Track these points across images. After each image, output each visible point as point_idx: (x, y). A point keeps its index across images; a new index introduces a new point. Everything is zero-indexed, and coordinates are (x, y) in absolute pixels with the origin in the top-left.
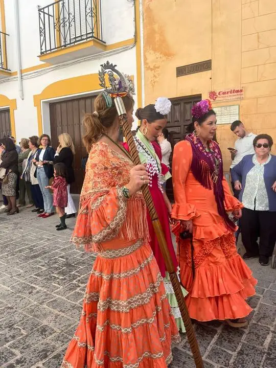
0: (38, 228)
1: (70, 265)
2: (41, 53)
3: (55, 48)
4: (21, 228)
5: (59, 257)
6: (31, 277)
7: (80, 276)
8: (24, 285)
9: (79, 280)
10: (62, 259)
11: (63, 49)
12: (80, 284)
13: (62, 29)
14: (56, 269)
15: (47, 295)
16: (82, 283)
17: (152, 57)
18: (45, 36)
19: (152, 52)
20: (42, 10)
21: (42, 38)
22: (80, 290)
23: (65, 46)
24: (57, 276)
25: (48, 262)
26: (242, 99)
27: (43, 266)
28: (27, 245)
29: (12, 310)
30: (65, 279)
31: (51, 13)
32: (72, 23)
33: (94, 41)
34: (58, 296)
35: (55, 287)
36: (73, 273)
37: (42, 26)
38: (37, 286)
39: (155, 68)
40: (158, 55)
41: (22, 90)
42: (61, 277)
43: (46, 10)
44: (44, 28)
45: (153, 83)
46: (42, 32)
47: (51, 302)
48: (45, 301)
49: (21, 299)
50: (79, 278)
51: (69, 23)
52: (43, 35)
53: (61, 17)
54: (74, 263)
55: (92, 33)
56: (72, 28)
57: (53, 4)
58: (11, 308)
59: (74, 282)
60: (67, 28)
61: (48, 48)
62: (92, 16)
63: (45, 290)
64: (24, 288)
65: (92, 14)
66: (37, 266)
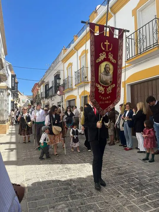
0: (123, 156)
1: (142, 185)
2: (127, 60)
3: (135, 55)
4: (114, 155)
5: (135, 178)
6: (118, 186)
7: (148, 194)
8: (114, 190)
9: (147, 197)
10: (137, 180)
11: (139, 55)
12: (148, 200)
13: (139, 45)
14: (133, 185)
15: (127, 201)
16: (150, 199)
18: (129, 51)
20: (128, 37)
21: (128, 52)
22: (148, 204)
23: (140, 53)
24: (133, 190)
25: (129, 179)
27: (125, 181)
28: (117, 166)
29: (107, 204)
30: (138, 194)
31: (133, 38)
32: (145, 40)
33: (158, 47)
34: (134, 204)
35: (132, 197)
36: (144, 191)
37: (128, 46)
38: (121, 194)
42: (136, 192)
43: (130, 37)
44: (129, 46)
46: (128, 48)
47: (129, 206)
48: (126, 204)
49: (113, 199)
50: (147, 195)
51: (143, 41)
52: (128, 50)
54: (144, 184)
55: (157, 42)
56: (145, 43)
57: (134, 33)
58: (107, 203)
59: (144, 197)
60: (141, 44)
61: (131, 56)
62: (157, 34)
63: (126, 198)
64: (114, 192)
65: (157, 32)
66: (122, 180)
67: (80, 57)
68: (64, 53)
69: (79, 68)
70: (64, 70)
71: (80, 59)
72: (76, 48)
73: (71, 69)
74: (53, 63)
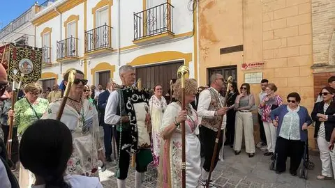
2: (134, 39)
3: (144, 36)
11: (148, 37)
13: (148, 26)
17: (204, 42)
19: (204, 40)
20: (136, 15)
21: (135, 31)
23: (149, 35)
26: (263, 69)
31: (142, 17)
32: (155, 23)
33: (168, 33)
37: (135, 24)
39: (206, 49)
40: (208, 41)
41: (119, 60)
43: (139, 15)
44: (137, 25)
45: (205, 59)
46: (135, 27)
51: (153, 23)
52: (136, 29)
53: (148, 19)
56: (155, 26)
57: (143, 12)
60: (151, 25)
67: (66, 23)
68: (36, 12)
69: (64, 38)
70: (35, 36)
71: (65, 26)
72: (60, 9)
73: (49, 36)
74: (14, 22)
